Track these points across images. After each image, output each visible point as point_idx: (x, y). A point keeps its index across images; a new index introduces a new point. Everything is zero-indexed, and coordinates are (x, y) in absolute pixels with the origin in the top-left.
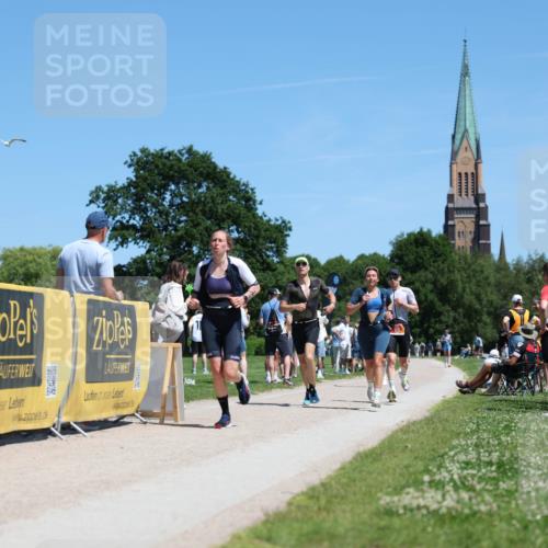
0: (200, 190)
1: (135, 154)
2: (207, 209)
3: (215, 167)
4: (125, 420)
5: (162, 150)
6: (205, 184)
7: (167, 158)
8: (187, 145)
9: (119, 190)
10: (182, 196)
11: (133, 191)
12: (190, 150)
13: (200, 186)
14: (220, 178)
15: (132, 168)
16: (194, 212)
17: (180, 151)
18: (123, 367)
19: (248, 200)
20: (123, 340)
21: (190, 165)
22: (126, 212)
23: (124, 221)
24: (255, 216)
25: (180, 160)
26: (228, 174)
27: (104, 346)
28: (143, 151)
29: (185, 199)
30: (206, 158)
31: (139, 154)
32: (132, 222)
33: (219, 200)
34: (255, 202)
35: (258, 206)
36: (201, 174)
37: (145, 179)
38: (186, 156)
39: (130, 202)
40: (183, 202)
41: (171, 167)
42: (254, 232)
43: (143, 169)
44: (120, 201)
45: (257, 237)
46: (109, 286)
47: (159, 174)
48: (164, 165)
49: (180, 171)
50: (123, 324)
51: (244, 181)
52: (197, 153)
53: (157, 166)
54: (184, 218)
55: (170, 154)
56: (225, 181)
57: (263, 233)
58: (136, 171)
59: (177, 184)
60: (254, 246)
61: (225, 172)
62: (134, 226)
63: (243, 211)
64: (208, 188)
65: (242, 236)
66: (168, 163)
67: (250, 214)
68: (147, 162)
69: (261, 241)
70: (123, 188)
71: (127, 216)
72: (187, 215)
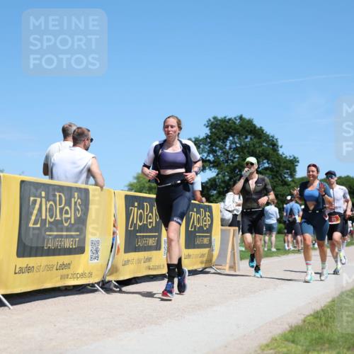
0: (247, 140)
1: (210, 120)
2: (250, 151)
3: (255, 127)
4: (207, 270)
5: (225, 117)
6: (249, 137)
7: (228, 122)
8: (239, 115)
9: (201, 140)
10: (236, 143)
11: (208, 140)
12: (241, 118)
13: (246, 138)
14: (258, 133)
15: (208, 128)
16: (243, 152)
17: (235, 118)
18: (206, 241)
19: (274, 145)
20: (205, 225)
21: (241, 126)
22: (205, 152)
23: (204, 158)
24: (278, 154)
25: (235, 123)
26: (263, 131)
27: (195, 229)
28: (214, 118)
29: (238, 145)
30: (250, 122)
31: (212, 120)
32: (208, 158)
33: (257, 145)
34: (278, 146)
35: (280, 149)
36: (247, 131)
37: (216, 134)
38: (239, 121)
39: (207, 147)
40: (237, 147)
41: (230, 127)
42: (278, 164)
43: (214, 128)
44: (201, 146)
45: (279, 166)
46: (199, 195)
47: (224, 131)
48: (226, 125)
49: (235, 129)
50: (205, 216)
51: (271, 134)
52: (244, 119)
53: (222, 127)
54: (237, 156)
55: (230, 119)
56: (260, 135)
57: (282, 164)
58: (211, 129)
59: (233, 137)
60: (277, 172)
61: (261, 130)
62: (209, 160)
63: (271, 152)
64: (251, 138)
65: (270, 166)
66: (228, 125)
67: (275, 154)
68: (216, 125)
69: (281, 168)
70: (203, 139)
71: (205, 155)
72: (239, 154)
